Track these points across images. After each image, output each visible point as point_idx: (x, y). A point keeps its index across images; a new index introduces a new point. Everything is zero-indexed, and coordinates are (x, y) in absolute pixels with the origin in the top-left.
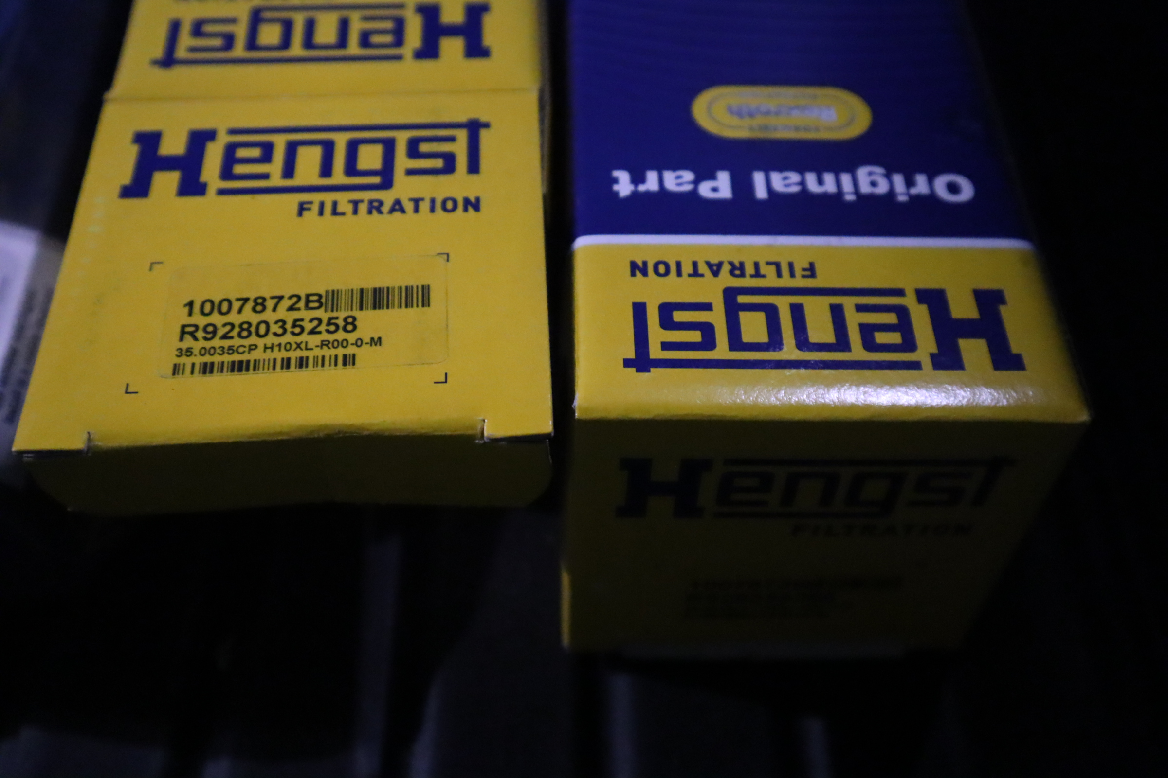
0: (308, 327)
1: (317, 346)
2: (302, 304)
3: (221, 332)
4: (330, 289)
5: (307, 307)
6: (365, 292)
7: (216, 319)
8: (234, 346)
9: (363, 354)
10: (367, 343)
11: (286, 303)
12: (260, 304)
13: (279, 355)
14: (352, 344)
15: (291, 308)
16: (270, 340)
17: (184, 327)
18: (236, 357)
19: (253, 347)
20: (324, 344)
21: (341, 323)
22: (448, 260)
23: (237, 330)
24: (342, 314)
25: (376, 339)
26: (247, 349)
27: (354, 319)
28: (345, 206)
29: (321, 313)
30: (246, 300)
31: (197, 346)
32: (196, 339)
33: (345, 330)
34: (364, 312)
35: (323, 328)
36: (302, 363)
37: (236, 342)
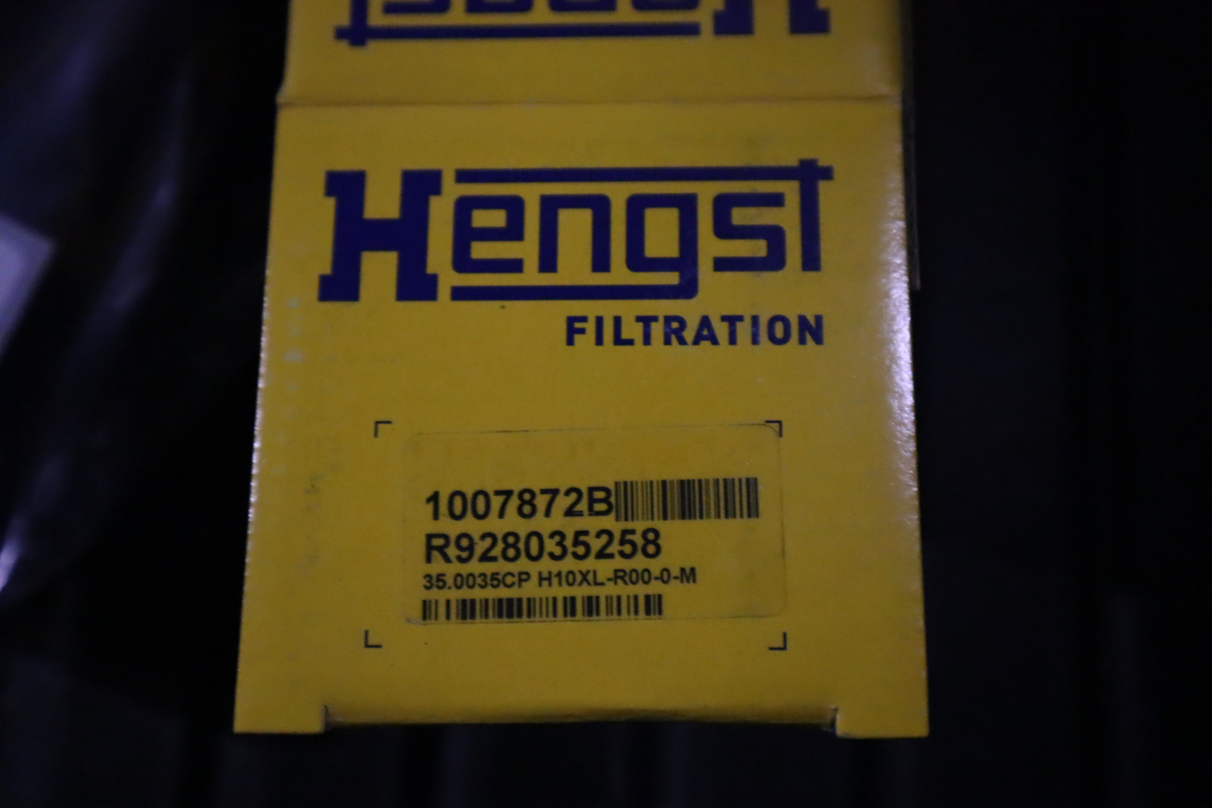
0: (596, 544)
1: (609, 580)
2: (583, 506)
3: (481, 547)
4: (621, 479)
5: (592, 512)
6: (668, 485)
7: (471, 525)
8: (497, 574)
9: (672, 593)
10: (676, 578)
11: (563, 502)
12: (527, 499)
13: (561, 592)
14: (656, 578)
15: (570, 512)
16: (546, 565)
17: (430, 537)
18: (503, 593)
19: (524, 577)
20: (619, 576)
21: (638, 539)
22: (781, 435)
23: (500, 546)
24: (640, 526)
25: (688, 571)
26: (516, 579)
27: (657, 533)
28: (631, 330)
29: (608, 522)
30: (508, 494)
31: (452, 570)
32: (447, 560)
33: (646, 554)
34: (668, 523)
35: (614, 548)
36: (592, 607)
37: (501, 566)
